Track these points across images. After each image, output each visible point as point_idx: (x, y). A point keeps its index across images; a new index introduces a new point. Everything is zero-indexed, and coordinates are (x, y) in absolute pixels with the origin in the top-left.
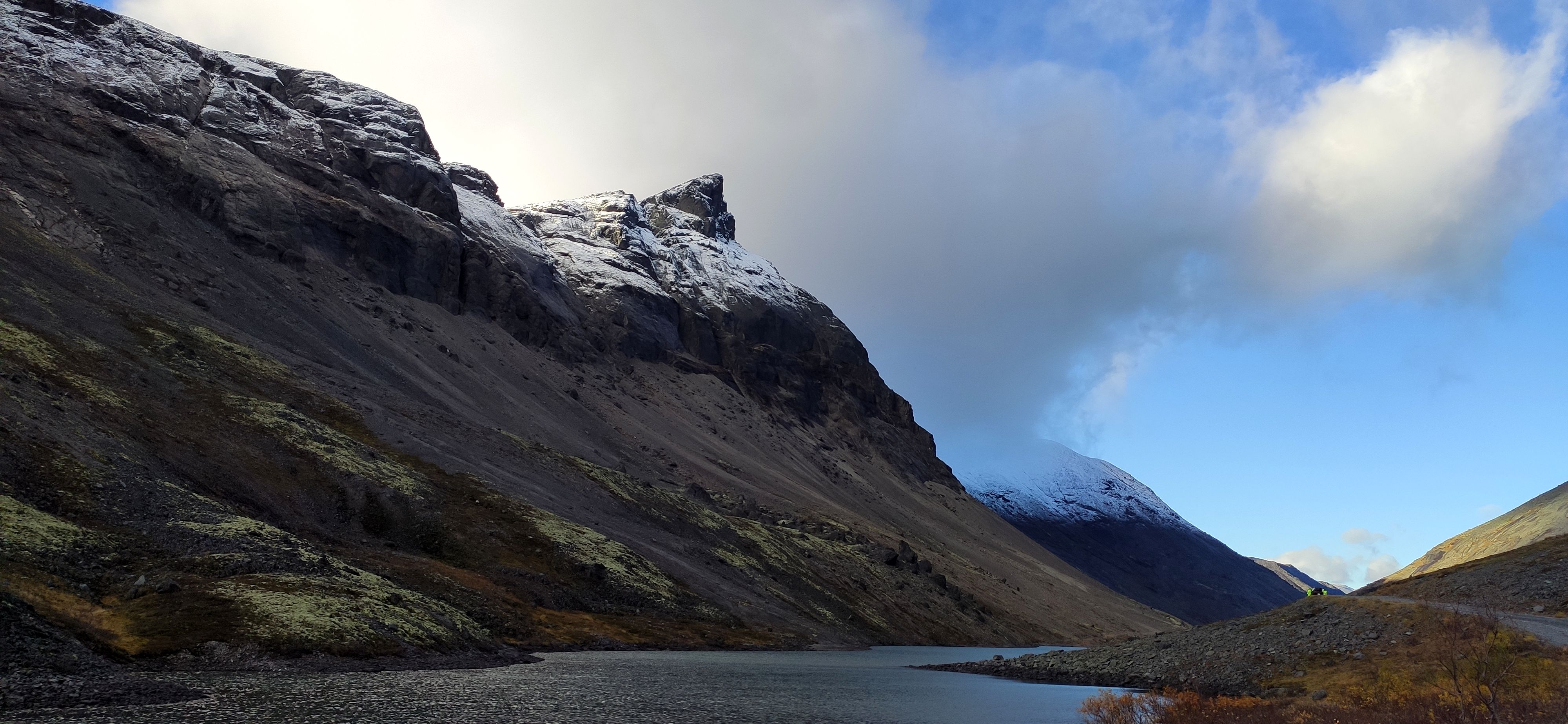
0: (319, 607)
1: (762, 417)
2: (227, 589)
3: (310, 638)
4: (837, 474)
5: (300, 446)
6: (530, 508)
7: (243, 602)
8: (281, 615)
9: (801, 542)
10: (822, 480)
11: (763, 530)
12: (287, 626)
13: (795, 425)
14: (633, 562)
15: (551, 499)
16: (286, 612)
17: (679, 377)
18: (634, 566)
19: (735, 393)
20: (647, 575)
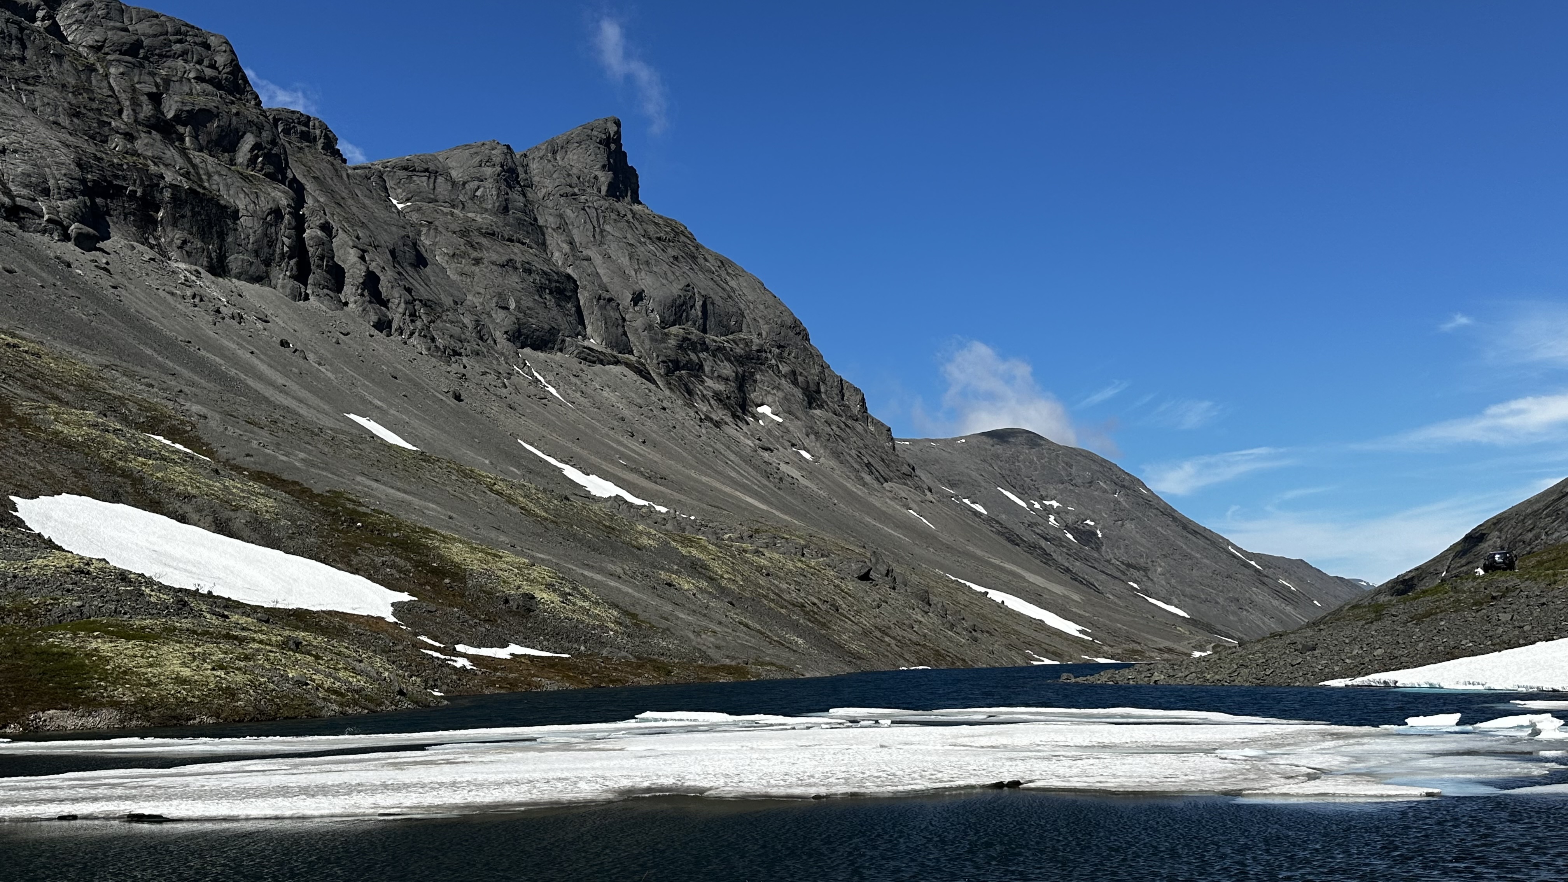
0: (194, 659)
1: (687, 414)
2: (63, 640)
3: (189, 699)
4: (781, 479)
5: (121, 463)
6: (427, 530)
7: (89, 655)
8: (143, 670)
9: (755, 558)
10: (766, 486)
11: (710, 547)
12: (156, 684)
13: (726, 423)
14: (567, 590)
15: (450, 518)
16: (151, 665)
17: (582, 370)
18: (569, 594)
19: (653, 387)
20: (586, 605)
